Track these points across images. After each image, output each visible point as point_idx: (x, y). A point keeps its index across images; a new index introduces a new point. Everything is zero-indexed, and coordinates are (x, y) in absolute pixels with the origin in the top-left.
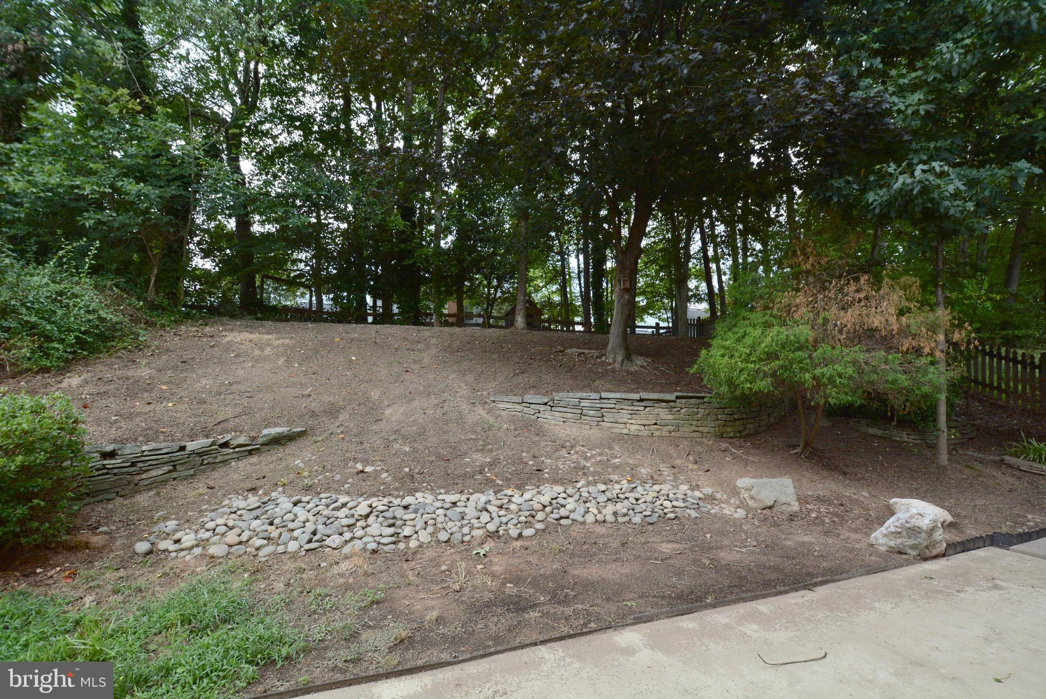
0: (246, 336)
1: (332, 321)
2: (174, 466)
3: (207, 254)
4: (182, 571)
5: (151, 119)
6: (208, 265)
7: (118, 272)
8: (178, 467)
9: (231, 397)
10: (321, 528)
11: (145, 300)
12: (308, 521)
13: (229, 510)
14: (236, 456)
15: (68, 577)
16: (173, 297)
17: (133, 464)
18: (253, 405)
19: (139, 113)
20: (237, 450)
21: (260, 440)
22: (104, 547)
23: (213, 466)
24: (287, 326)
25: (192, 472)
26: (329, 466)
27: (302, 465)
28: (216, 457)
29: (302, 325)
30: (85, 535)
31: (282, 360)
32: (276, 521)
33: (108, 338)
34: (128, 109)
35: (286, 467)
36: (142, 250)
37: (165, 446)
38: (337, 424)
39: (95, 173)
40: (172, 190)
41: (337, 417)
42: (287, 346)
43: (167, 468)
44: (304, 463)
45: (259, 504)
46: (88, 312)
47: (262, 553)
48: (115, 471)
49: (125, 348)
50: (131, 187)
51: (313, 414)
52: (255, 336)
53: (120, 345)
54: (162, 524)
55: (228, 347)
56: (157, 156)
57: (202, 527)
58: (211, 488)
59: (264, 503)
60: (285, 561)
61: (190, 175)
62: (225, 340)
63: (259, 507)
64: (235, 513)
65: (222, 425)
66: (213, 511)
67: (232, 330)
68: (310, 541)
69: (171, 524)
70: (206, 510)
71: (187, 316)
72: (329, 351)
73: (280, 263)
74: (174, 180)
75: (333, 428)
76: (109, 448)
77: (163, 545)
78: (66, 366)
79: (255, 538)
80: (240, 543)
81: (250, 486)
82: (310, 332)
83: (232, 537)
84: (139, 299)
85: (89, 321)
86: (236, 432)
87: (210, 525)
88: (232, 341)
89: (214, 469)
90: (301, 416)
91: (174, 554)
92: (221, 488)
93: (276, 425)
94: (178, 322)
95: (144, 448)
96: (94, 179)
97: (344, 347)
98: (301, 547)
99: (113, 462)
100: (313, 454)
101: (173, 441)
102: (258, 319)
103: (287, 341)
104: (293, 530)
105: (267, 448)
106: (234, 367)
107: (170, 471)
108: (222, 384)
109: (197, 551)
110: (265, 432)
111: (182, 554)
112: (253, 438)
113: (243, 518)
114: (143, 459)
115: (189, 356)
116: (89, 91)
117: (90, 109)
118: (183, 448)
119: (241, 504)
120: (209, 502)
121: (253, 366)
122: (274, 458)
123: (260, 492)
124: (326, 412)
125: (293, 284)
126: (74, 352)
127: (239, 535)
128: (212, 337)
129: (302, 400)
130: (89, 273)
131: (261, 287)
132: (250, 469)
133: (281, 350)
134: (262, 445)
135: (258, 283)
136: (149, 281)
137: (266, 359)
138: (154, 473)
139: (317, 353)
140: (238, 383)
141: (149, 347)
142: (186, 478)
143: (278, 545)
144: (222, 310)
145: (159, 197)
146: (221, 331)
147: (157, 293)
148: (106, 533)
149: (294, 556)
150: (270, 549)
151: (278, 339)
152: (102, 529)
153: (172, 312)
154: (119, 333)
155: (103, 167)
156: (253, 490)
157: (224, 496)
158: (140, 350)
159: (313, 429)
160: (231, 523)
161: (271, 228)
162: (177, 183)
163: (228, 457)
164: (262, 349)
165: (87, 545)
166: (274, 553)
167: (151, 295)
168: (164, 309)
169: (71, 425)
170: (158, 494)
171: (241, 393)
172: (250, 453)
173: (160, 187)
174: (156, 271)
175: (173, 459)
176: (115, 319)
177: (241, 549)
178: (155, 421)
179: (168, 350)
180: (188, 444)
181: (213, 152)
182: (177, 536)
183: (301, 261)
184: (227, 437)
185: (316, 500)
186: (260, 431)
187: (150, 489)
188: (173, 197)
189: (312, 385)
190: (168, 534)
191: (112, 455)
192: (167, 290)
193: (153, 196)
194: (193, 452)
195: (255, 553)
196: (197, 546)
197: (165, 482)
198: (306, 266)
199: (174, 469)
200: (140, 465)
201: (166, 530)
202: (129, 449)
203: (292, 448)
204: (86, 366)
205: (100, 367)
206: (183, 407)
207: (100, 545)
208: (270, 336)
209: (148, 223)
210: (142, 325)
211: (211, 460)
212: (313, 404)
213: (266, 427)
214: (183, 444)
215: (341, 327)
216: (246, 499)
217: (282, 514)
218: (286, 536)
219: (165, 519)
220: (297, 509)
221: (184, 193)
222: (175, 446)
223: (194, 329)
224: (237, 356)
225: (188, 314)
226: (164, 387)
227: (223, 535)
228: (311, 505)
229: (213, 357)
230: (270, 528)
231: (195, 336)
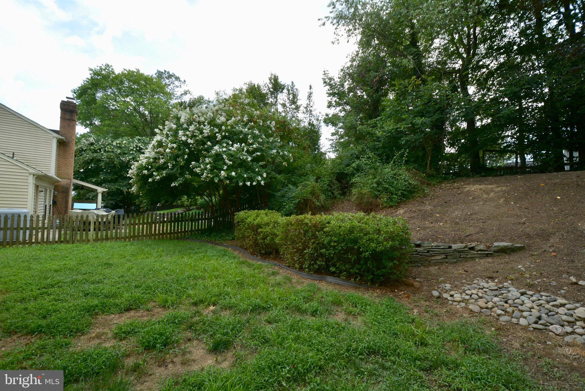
0: (477, 187)
1: (536, 173)
2: (446, 256)
3: (452, 145)
4: (456, 313)
5: (426, 85)
6: (453, 151)
7: (415, 162)
8: (448, 257)
9: (472, 221)
10: (544, 316)
11: (426, 173)
12: (533, 308)
13: (478, 287)
14: (479, 256)
15: (406, 297)
16: (438, 170)
17: (428, 252)
18: (486, 227)
19: (420, 85)
20: (479, 252)
21: (493, 249)
22: (419, 288)
23: (466, 259)
24: (503, 179)
25: (455, 260)
26: (546, 274)
27: (523, 269)
28: (467, 255)
29: (513, 177)
30: (411, 281)
31: (502, 200)
32: (509, 302)
33: (412, 192)
34: (416, 85)
35: (512, 268)
36: (424, 149)
37: (442, 245)
38: (549, 245)
39: (404, 120)
40: (436, 116)
41: (548, 240)
42: (505, 192)
43: (443, 256)
44: (525, 268)
45: (496, 288)
46: (405, 181)
47: (502, 319)
48: (421, 253)
49: (419, 197)
50: (419, 121)
51: (528, 236)
52: (482, 187)
53: (417, 195)
54: (443, 284)
55: (468, 194)
56: (429, 102)
57: (464, 292)
58: (466, 271)
59: (500, 288)
60: (518, 329)
61: (444, 106)
62: (466, 190)
63: (497, 290)
64: (482, 289)
65: (469, 237)
66: (469, 284)
67: (469, 184)
68: (536, 323)
69: (448, 286)
70: (465, 283)
71: (445, 179)
72: (536, 194)
73: (494, 140)
74: (437, 111)
75: (545, 247)
76: (418, 242)
77: (445, 295)
78: (398, 205)
79: (496, 308)
80: (487, 308)
81: (489, 275)
82: (520, 181)
83: (481, 303)
84: (423, 173)
85: (405, 185)
86: (477, 242)
87: (468, 292)
88: (469, 190)
89: (466, 261)
90: (519, 237)
91: (451, 302)
92: (472, 273)
93: (502, 241)
94: (441, 182)
95: (433, 244)
96: (404, 122)
97: (549, 190)
98: (529, 324)
99: (420, 249)
100: (531, 264)
101: (445, 243)
102: (482, 176)
103: (504, 188)
104: (522, 311)
105: (498, 254)
106: (472, 205)
107: (444, 258)
108: (467, 214)
109: (463, 304)
110: (496, 244)
111: (455, 303)
112: (489, 247)
113: (487, 293)
114: (432, 250)
115: (448, 199)
116: (400, 84)
117: (402, 92)
118: (450, 247)
119: (486, 285)
120: (466, 279)
121: (483, 204)
122: (503, 261)
123: (496, 281)
124: (538, 236)
125: (503, 152)
126: (401, 199)
127: (486, 303)
128: (458, 188)
129: (519, 226)
130: (404, 164)
131: (483, 157)
132: (488, 265)
133: (501, 194)
134: (494, 252)
135: (481, 155)
136: (427, 163)
137: (491, 200)
138: (437, 258)
139: (527, 195)
140: (476, 214)
141: (429, 195)
142: (452, 263)
143: (512, 317)
144: (462, 174)
145: (431, 122)
146: (463, 185)
147: (430, 169)
148: (419, 282)
149: (525, 328)
150: (506, 318)
151: (498, 187)
152: (417, 279)
153: (438, 177)
154: (417, 190)
155: (407, 116)
156: (492, 278)
157: (474, 278)
158: (425, 197)
159: (529, 246)
160: (480, 295)
161: (487, 121)
162: (438, 112)
163: (474, 256)
164: (488, 194)
165: (412, 285)
166: (510, 322)
167: (428, 170)
168: (433, 176)
169: (405, 231)
170: (439, 268)
171: (478, 220)
172: (487, 255)
173: (431, 117)
174: (430, 159)
175: (446, 252)
176: (415, 183)
177: (488, 312)
178: (436, 232)
179: (438, 197)
180: (453, 245)
181: (454, 89)
182: (452, 293)
183: (508, 136)
184: (473, 245)
185: (537, 295)
186: (492, 243)
187: (436, 265)
188: (437, 120)
189: (525, 216)
190: (447, 291)
191: (419, 246)
192: (435, 167)
193: (428, 122)
194: (455, 250)
195: (497, 317)
196: (463, 302)
197: (442, 263)
198: (512, 139)
199: (446, 258)
200: (431, 252)
201: (446, 288)
202: (426, 244)
203: (515, 257)
204: (405, 205)
205: (410, 206)
206: (448, 226)
207: (417, 287)
208: (492, 186)
209: (426, 136)
210: (425, 185)
211: (465, 256)
212: (528, 229)
213: (496, 241)
214: (451, 245)
215: (544, 176)
216: (488, 282)
217: (514, 297)
218: (516, 313)
219: (444, 282)
220: (523, 298)
221: (441, 116)
222: (447, 246)
223: (449, 185)
224: (473, 198)
225: (445, 177)
226: (438, 215)
227: (476, 300)
228: (534, 298)
229: (460, 199)
230: (505, 305)
231: (449, 189)
